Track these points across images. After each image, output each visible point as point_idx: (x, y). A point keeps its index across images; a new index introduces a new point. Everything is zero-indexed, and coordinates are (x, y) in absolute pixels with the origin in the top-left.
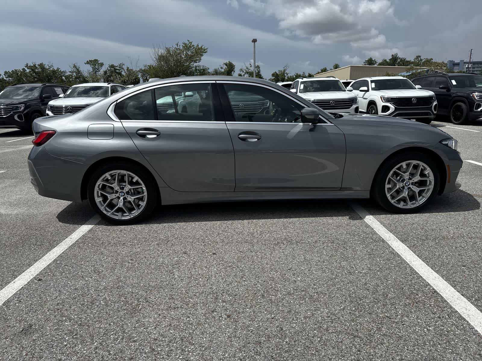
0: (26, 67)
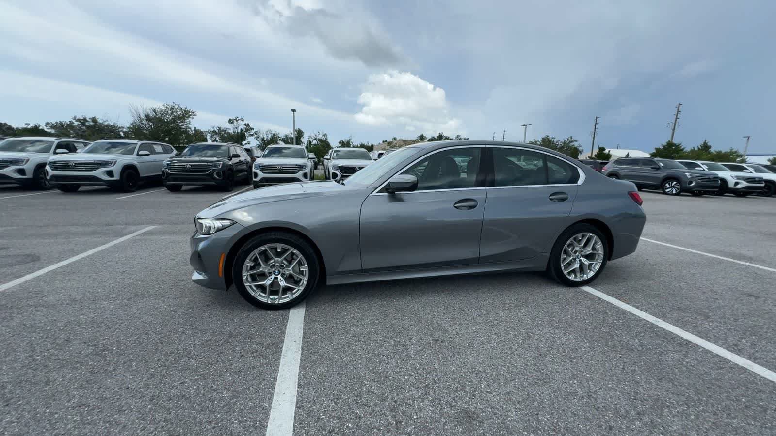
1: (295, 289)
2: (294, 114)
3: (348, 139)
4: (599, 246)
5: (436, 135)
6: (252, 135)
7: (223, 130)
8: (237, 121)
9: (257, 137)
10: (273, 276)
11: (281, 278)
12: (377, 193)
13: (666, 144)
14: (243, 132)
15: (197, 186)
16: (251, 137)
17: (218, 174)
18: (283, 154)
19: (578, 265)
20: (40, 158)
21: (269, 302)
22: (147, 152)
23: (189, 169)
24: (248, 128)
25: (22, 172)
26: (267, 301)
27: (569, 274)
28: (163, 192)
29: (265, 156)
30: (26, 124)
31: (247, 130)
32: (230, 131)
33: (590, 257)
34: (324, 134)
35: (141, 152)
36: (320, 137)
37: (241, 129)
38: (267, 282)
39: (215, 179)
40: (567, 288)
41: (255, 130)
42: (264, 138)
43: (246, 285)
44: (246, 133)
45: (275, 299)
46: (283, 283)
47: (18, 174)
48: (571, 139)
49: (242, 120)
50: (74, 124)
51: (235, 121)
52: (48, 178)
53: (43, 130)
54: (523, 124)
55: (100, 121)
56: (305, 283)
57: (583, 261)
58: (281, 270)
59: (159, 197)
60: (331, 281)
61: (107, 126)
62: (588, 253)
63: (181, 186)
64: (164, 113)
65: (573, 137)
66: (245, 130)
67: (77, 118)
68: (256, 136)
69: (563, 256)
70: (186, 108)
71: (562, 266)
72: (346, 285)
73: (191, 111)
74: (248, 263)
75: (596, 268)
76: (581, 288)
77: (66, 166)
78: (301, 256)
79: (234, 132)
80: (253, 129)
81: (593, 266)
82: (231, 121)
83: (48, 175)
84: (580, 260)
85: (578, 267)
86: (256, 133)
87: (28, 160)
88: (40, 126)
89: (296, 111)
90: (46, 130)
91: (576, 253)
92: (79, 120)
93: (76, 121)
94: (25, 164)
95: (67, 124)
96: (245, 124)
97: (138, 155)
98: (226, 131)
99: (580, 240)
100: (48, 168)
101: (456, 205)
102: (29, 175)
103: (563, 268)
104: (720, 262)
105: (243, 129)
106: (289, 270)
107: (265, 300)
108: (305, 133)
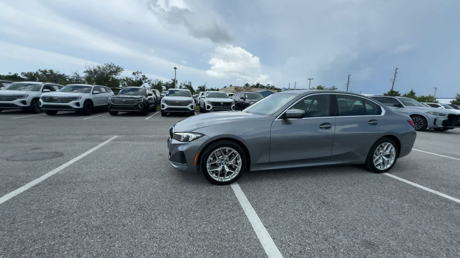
0: (39, 71)
1: (233, 173)
2: (175, 70)
3: (204, 85)
4: (393, 150)
5: (255, 84)
6: (147, 82)
7: (129, 79)
8: (138, 74)
9: (150, 83)
10: (222, 166)
11: (226, 167)
12: (278, 119)
13: (390, 91)
14: (141, 80)
15: (126, 112)
16: (146, 83)
17: (141, 106)
18: (175, 94)
19: (382, 161)
20: (34, 94)
21: (220, 181)
22: (98, 92)
23: (124, 102)
24: (144, 78)
25: (24, 102)
26: (219, 180)
27: (377, 166)
28: (108, 115)
29: (167, 95)
30: (9, 73)
31: (143, 79)
32: (133, 80)
33: (388, 156)
34: (190, 82)
35: (95, 92)
36: (187, 84)
37: (140, 78)
38: (219, 169)
39: (139, 108)
40: (376, 174)
41: (148, 79)
42: (154, 84)
43: (208, 171)
44: (143, 81)
45: (222, 179)
46: (227, 170)
47: (22, 104)
48: (334, 87)
49: (141, 73)
50: (39, 74)
51: (136, 73)
52: (41, 106)
53: (19, 77)
54: (308, 79)
55: (55, 72)
56: (239, 170)
57: (385, 159)
58: (226, 162)
59: (105, 118)
60: (252, 169)
61: (59, 75)
62: (387, 154)
63: (117, 112)
64: (104, 69)
65: (335, 86)
66: (142, 79)
67: (41, 70)
68: (148, 82)
69: (375, 156)
70: (118, 66)
71: (374, 161)
72: (261, 171)
73: (121, 68)
74: (210, 158)
75: (391, 163)
76: (384, 174)
77: (51, 99)
78: (238, 154)
79: (136, 80)
80: (147, 78)
81: (389, 161)
82: (134, 74)
83: (40, 105)
84: (383, 158)
85: (382, 162)
86: (149, 81)
87: (28, 96)
88: (18, 74)
89: (176, 69)
90: (21, 77)
91: (381, 154)
92: (42, 71)
93: (40, 72)
94: (27, 97)
95: (35, 74)
96: (143, 76)
97: (93, 93)
98: (131, 79)
99: (383, 147)
100: (41, 100)
101: (321, 127)
102: (28, 104)
103: (374, 162)
104: (451, 160)
105: (141, 78)
106: (231, 162)
107: (217, 179)
108: (178, 81)
